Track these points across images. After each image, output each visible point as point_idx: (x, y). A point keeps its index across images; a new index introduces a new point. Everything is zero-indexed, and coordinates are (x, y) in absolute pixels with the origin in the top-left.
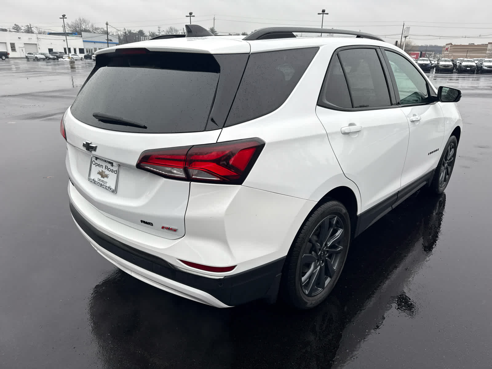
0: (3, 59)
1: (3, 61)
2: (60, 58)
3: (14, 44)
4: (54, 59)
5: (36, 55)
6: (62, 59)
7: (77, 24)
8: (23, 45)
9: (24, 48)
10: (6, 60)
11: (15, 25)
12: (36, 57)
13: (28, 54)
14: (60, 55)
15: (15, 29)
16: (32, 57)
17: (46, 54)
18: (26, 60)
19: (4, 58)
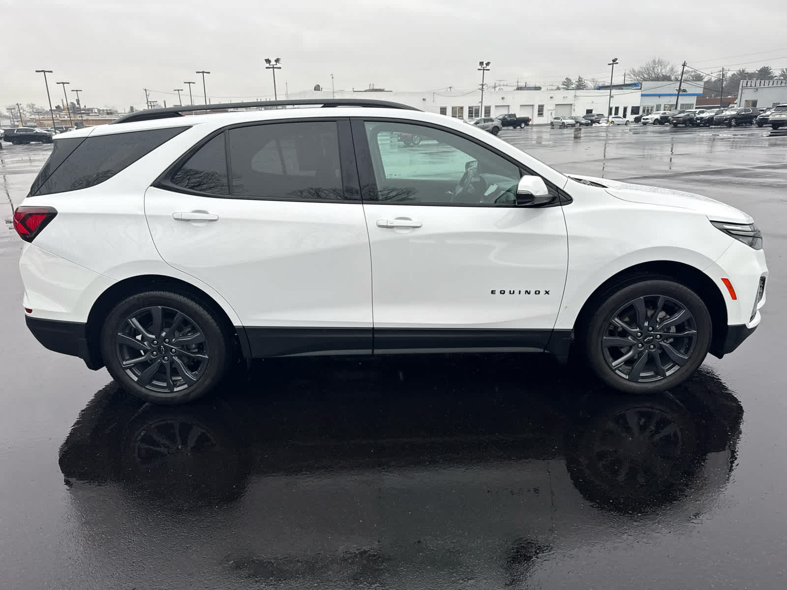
0: (521, 128)
1: (522, 129)
2: (594, 123)
3: (543, 106)
4: (587, 125)
5: (564, 119)
6: (597, 124)
7: (648, 69)
8: (553, 107)
9: (554, 111)
10: (525, 128)
11: (567, 79)
12: (563, 123)
13: (555, 119)
14: (597, 118)
15: (565, 85)
16: (560, 123)
17: (578, 118)
18: (550, 126)
19: (523, 125)
